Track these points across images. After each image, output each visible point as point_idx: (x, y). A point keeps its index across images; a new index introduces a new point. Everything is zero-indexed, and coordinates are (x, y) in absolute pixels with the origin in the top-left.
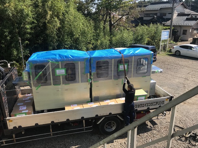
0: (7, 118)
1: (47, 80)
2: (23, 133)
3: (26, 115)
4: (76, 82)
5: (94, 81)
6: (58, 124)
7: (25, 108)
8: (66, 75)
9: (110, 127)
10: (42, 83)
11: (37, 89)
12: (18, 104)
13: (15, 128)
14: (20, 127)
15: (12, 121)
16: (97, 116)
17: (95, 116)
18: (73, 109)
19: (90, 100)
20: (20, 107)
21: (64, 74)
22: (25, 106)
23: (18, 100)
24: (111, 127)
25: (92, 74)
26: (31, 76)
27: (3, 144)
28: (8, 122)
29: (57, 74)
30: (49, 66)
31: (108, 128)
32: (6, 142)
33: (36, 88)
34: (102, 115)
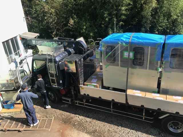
0: (81, 85)
1: (115, 61)
2: (90, 101)
3: (94, 87)
4: (143, 68)
5: (166, 71)
6: (118, 104)
7: (95, 81)
8: (134, 59)
9: (176, 128)
10: (110, 62)
11: (106, 68)
12: (93, 77)
13: (85, 94)
14: (88, 95)
15: (83, 89)
16: (159, 109)
17: (157, 109)
18: (134, 95)
19: (157, 91)
20: (93, 79)
21: (132, 57)
22: (97, 79)
23: (94, 73)
24: (178, 128)
25: (164, 63)
26: (103, 55)
27: (77, 104)
28: (80, 88)
29: (125, 57)
30: (119, 47)
31: (173, 127)
32: (79, 103)
33: (106, 66)
34: (166, 111)
